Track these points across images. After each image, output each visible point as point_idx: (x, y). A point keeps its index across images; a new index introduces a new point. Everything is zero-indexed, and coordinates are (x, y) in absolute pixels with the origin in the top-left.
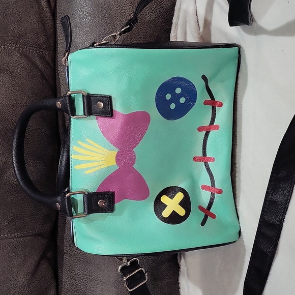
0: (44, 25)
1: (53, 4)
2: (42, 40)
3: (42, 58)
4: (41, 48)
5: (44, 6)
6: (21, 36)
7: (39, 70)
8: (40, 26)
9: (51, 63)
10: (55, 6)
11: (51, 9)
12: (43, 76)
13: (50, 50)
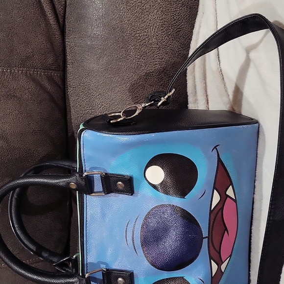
0: (52, 44)
1: (61, 20)
2: (50, 60)
3: (50, 79)
4: (50, 69)
5: (52, 23)
6: (28, 58)
7: (48, 92)
8: (48, 46)
9: (60, 84)
10: (64, 21)
11: (59, 26)
12: (52, 99)
13: (59, 71)
